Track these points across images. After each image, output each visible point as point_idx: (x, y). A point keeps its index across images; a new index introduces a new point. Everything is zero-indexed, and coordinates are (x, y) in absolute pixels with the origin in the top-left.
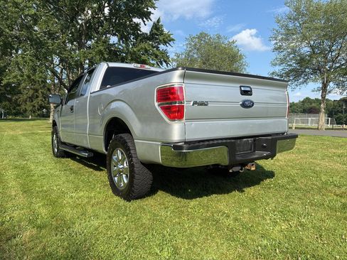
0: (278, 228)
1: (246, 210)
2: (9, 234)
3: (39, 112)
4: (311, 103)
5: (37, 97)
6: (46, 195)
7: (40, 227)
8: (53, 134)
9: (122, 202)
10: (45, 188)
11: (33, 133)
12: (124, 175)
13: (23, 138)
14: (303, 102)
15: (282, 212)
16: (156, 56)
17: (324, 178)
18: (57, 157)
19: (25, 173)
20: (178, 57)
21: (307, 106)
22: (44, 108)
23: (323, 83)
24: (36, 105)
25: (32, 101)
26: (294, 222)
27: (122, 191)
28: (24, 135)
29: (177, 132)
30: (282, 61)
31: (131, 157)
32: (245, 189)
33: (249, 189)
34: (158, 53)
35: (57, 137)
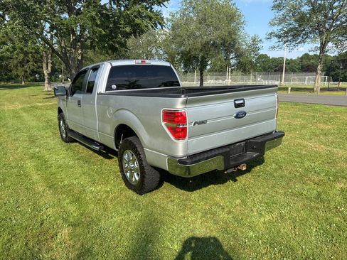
0: (262, 219)
1: (238, 201)
2: (52, 232)
3: (32, 78)
4: (310, 59)
5: (28, 61)
6: (68, 190)
7: (74, 225)
8: (59, 120)
9: (134, 196)
10: (66, 183)
11: (33, 107)
12: (135, 174)
13: (24, 114)
14: (301, 58)
15: (266, 203)
16: (150, 18)
17: (307, 164)
18: (66, 142)
19: (42, 164)
20: (173, 16)
21: (306, 62)
22: (36, 73)
23: (322, 44)
24: (27, 70)
25: (23, 66)
26: (275, 214)
27: (134, 186)
28: (24, 110)
29: (181, 148)
30: (281, 21)
31: (141, 160)
32: (237, 178)
33: (241, 177)
34: (152, 15)
35: (64, 123)
